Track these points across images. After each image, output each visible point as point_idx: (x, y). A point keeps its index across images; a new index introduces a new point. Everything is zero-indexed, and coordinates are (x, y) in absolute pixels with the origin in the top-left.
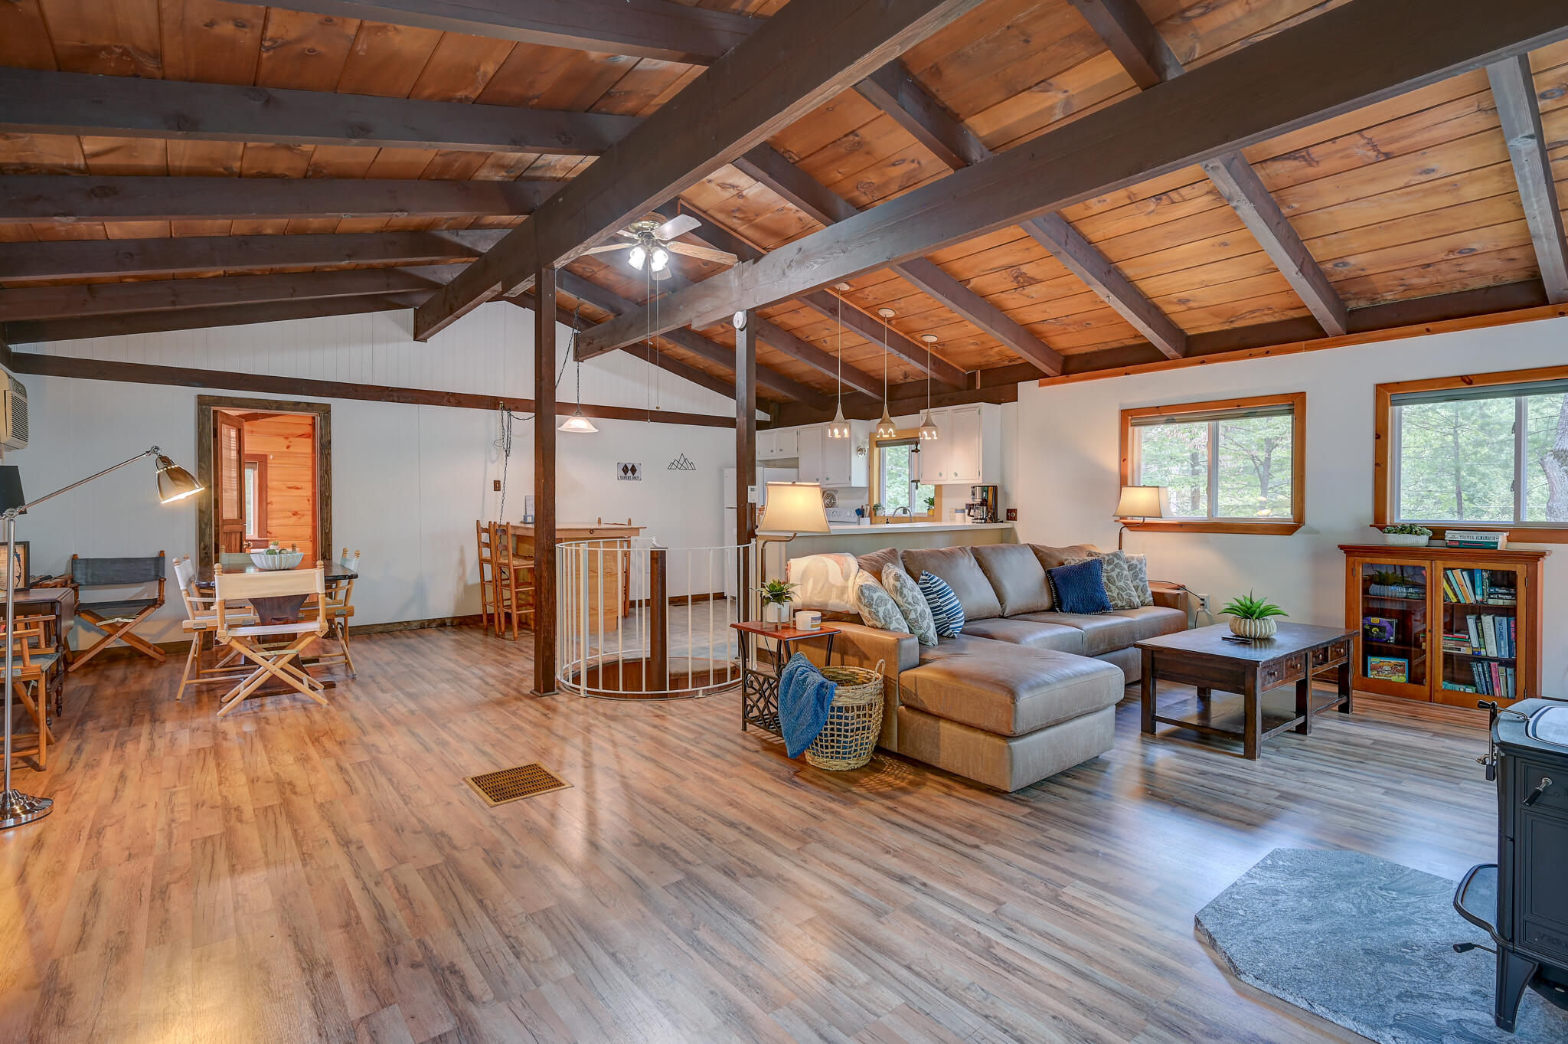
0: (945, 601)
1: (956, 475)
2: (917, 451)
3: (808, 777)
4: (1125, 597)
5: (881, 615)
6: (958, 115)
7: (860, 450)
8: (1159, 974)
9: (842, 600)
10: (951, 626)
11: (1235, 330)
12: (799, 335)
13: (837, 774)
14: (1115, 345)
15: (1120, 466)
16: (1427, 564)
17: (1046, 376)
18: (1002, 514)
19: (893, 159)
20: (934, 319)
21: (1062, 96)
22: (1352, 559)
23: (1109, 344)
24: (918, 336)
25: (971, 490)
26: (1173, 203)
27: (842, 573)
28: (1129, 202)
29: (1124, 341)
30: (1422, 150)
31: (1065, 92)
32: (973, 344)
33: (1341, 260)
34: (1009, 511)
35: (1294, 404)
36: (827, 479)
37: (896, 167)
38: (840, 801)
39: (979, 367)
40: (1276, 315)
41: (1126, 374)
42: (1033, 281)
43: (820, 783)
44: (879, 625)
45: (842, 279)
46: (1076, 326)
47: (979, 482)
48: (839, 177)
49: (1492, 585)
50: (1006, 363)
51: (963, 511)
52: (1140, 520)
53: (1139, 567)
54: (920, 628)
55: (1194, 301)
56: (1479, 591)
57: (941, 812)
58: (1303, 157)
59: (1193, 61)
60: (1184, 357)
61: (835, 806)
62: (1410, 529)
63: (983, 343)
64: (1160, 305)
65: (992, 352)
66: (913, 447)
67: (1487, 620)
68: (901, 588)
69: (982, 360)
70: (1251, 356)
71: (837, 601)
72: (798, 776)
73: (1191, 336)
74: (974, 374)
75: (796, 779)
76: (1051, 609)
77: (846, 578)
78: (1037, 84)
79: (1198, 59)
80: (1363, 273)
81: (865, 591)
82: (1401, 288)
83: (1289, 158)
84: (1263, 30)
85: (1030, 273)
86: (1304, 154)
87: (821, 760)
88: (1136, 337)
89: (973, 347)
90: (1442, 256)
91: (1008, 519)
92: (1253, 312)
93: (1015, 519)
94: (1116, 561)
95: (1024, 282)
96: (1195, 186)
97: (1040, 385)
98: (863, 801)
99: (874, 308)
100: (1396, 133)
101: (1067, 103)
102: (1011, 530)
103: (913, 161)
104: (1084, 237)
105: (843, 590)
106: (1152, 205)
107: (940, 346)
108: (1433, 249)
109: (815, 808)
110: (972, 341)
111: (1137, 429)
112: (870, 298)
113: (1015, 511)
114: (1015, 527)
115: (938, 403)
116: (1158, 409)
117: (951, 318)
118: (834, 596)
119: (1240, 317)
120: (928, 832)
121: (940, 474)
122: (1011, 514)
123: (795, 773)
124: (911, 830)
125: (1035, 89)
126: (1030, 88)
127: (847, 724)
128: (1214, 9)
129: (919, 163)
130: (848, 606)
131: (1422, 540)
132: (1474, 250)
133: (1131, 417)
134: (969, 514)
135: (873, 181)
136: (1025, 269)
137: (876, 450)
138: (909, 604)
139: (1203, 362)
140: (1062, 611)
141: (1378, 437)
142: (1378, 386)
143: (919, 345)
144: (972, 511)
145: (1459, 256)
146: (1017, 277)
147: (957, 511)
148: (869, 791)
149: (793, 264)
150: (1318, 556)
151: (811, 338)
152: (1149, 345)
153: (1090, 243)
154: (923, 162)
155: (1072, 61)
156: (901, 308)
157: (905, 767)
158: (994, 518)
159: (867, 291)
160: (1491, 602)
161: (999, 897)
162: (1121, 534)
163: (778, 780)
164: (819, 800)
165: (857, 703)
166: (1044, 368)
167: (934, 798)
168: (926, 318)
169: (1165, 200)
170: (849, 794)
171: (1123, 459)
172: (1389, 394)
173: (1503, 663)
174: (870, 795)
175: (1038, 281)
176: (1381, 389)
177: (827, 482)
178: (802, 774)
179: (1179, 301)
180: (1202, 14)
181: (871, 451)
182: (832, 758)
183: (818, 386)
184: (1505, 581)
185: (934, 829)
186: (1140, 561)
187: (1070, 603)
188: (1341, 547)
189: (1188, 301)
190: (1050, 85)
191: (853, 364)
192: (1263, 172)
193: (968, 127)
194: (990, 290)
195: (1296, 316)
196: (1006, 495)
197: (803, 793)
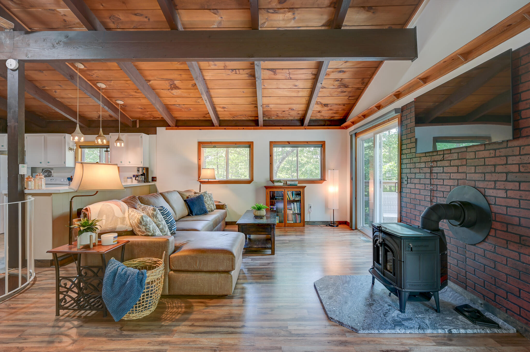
0: (169, 218)
1: (130, 162)
2: (107, 151)
3: (131, 328)
4: (210, 207)
5: (151, 229)
6: (176, 6)
7: (70, 149)
8: (345, 346)
9: (124, 225)
10: (173, 228)
11: (234, 120)
12: (38, 85)
13: (146, 319)
14: (196, 119)
15: (198, 161)
16: (283, 190)
17: (169, 126)
18: (150, 179)
19: (136, 12)
20: (126, 94)
21: (220, 19)
22: (267, 190)
23: (194, 118)
24: (114, 100)
25: (136, 169)
26: (236, 73)
27: (121, 211)
28: (224, 68)
29: (199, 118)
30: (297, 79)
31: (222, 18)
32: (140, 108)
33: (268, 105)
34: (153, 178)
35: (250, 145)
36: (48, 162)
37: (137, 17)
38: (164, 334)
39: (139, 118)
40: (246, 118)
41: (200, 129)
42: (176, 88)
43: (141, 328)
44: (150, 234)
45: (81, 61)
46: (185, 109)
47: (141, 165)
48: (101, 7)
49: (296, 195)
50: (151, 119)
51: (131, 178)
52: (207, 180)
53: (211, 196)
54: (165, 232)
55: (227, 108)
56: (294, 197)
57: (213, 317)
58: (274, 71)
59: (263, 27)
60: (219, 126)
61: (164, 338)
62: (279, 181)
63: (145, 108)
64: (216, 107)
65: (147, 113)
66: (106, 149)
67: (295, 203)
68: (156, 214)
69: (141, 116)
70: (239, 129)
71: (121, 225)
72: (124, 330)
73: (221, 120)
74: (136, 121)
75: (125, 333)
76: (189, 215)
77: (124, 213)
78: (213, 9)
79: (265, 27)
80: (271, 110)
81: (144, 218)
82: (276, 116)
83: (271, 71)
84: (284, 27)
85: (177, 85)
86: (275, 71)
87: (134, 315)
88: (204, 117)
89: (140, 110)
90: (288, 110)
91: (152, 181)
92: (241, 115)
93: (156, 181)
94: (206, 195)
95: (174, 87)
96: (245, 70)
97: (166, 129)
98: (175, 328)
99: (95, 82)
100: (295, 73)
101: (220, 23)
102: (154, 185)
103: (146, 17)
104: (203, 76)
105: (124, 219)
106: (229, 72)
107: (124, 107)
108: (286, 107)
109: (154, 345)
110: (140, 107)
111: (203, 149)
112: (95, 76)
113: (156, 178)
114: (156, 184)
115: (123, 131)
116: (211, 143)
117: (135, 95)
118: (119, 223)
119: (237, 116)
120: (219, 329)
121: (121, 162)
122: (154, 179)
123: (121, 329)
124: (212, 333)
125: (212, 11)
126: (210, 9)
127: (152, 290)
128: (276, 13)
129: (149, 19)
130: (127, 227)
131: (281, 184)
132: (294, 109)
133: (201, 145)
134: (136, 179)
135: (121, 18)
136: (176, 82)
137: (80, 150)
138: (160, 221)
139: (225, 129)
140: (192, 215)
141: (270, 156)
142: (270, 142)
143: (113, 104)
144: (137, 178)
145: (291, 110)
146: (171, 85)
147: (128, 178)
148: (171, 320)
149: (61, 43)
150: (257, 190)
151: (46, 88)
152: (211, 121)
153: (204, 79)
154: (151, 20)
155: (229, 7)
156: (110, 85)
157: (176, 301)
158: (146, 180)
159: (94, 72)
160: (296, 199)
161: (277, 346)
162: (200, 185)
163: (113, 339)
164: (152, 339)
165: (156, 277)
166: (170, 123)
167: (204, 311)
168: (122, 93)
169: (234, 72)
170: (164, 328)
171: (199, 159)
172: (273, 144)
173: (298, 214)
174: (174, 323)
175: (179, 89)
176: (271, 142)
177: (49, 164)
178: (124, 328)
179: (223, 107)
180: (273, 13)
181: (77, 150)
182: (142, 311)
183: (41, 114)
184: (299, 194)
185: (220, 327)
186: (211, 194)
187: (195, 212)
188: (265, 187)
189: (225, 108)
190: (218, 12)
191: (70, 106)
192: (263, 73)
193: (179, 14)
194: (157, 87)
195: (251, 119)
196: (152, 172)
197: (138, 340)
